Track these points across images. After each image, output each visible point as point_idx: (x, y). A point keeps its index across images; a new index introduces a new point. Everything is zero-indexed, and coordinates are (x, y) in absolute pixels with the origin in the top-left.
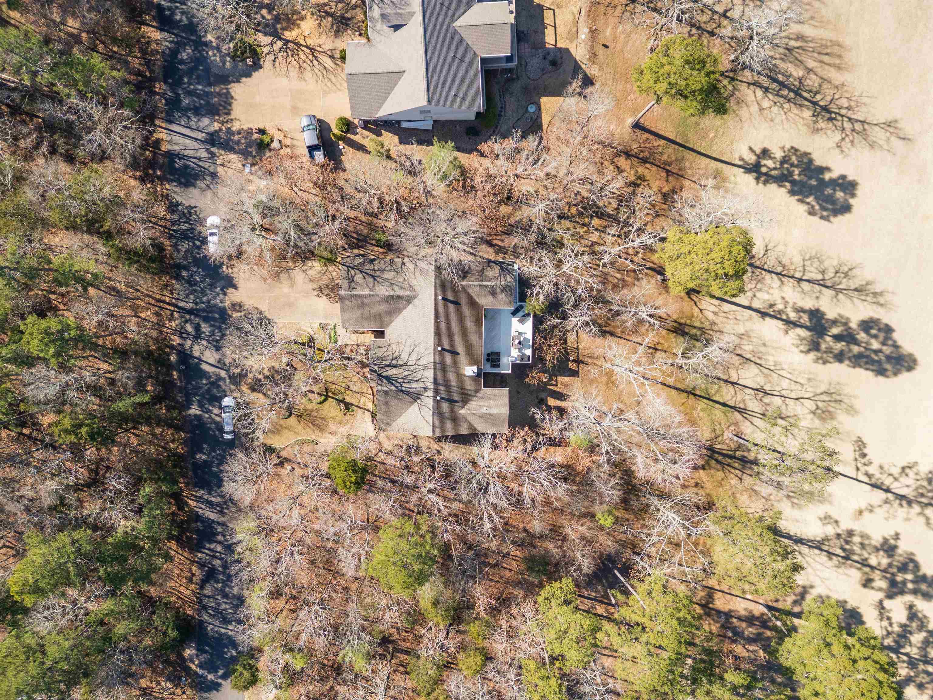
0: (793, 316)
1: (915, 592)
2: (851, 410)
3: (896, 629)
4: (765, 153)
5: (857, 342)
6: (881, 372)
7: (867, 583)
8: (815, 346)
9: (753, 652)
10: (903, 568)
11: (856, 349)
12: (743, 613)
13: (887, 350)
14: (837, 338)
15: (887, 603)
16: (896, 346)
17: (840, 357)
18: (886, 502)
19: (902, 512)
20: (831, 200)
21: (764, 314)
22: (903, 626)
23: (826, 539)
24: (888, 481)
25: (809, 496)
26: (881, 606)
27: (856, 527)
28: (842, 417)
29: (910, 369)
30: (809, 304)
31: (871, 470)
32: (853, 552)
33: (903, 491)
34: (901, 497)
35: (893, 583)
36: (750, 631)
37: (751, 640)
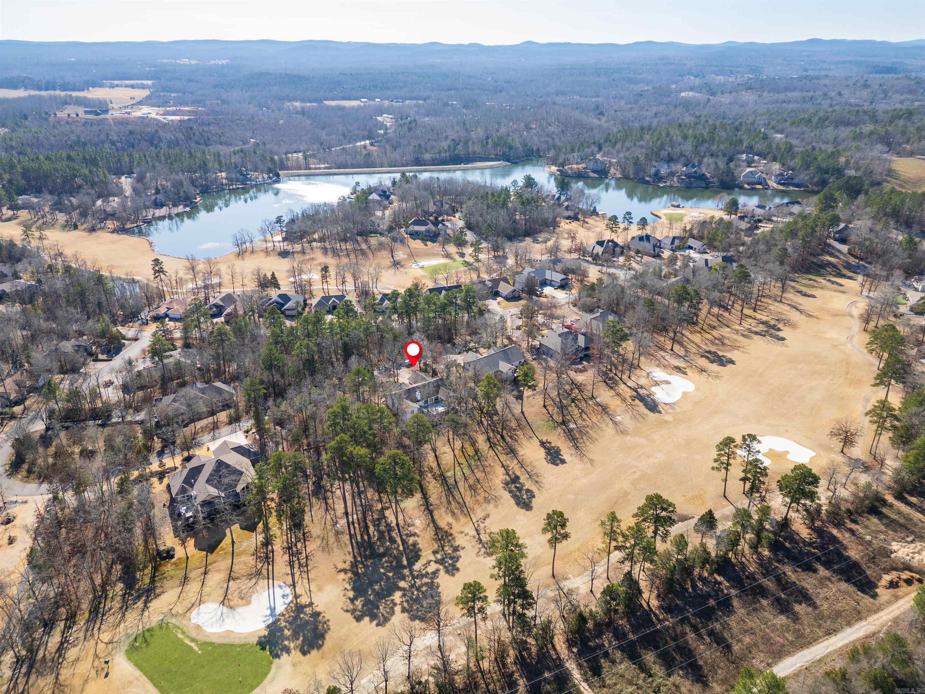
0: (511, 473)
1: (445, 567)
2: (496, 506)
3: (424, 572)
4: (550, 443)
5: (520, 492)
6: (518, 504)
7: (435, 552)
8: (507, 484)
9: (374, 536)
10: (452, 558)
11: (518, 493)
12: (389, 521)
13: (527, 501)
14: (516, 487)
15: (432, 563)
16: (531, 502)
17: (510, 492)
18: (474, 537)
19: (474, 543)
20: (555, 461)
21: (503, 466)
22: (427, 573)
23: (441, 529)
24: (482, 532)
25: (453, 514)
26: (429, 562)
27: (455, 534)
28: (491, 506)
29: (527, 510)
30: (518, 474)
31: (482, 525)
32: (444, 540)
33: (482, 538)
34: (480, 539)
35: (443, 559)
36: (382, 528)
37: (379, 532)
